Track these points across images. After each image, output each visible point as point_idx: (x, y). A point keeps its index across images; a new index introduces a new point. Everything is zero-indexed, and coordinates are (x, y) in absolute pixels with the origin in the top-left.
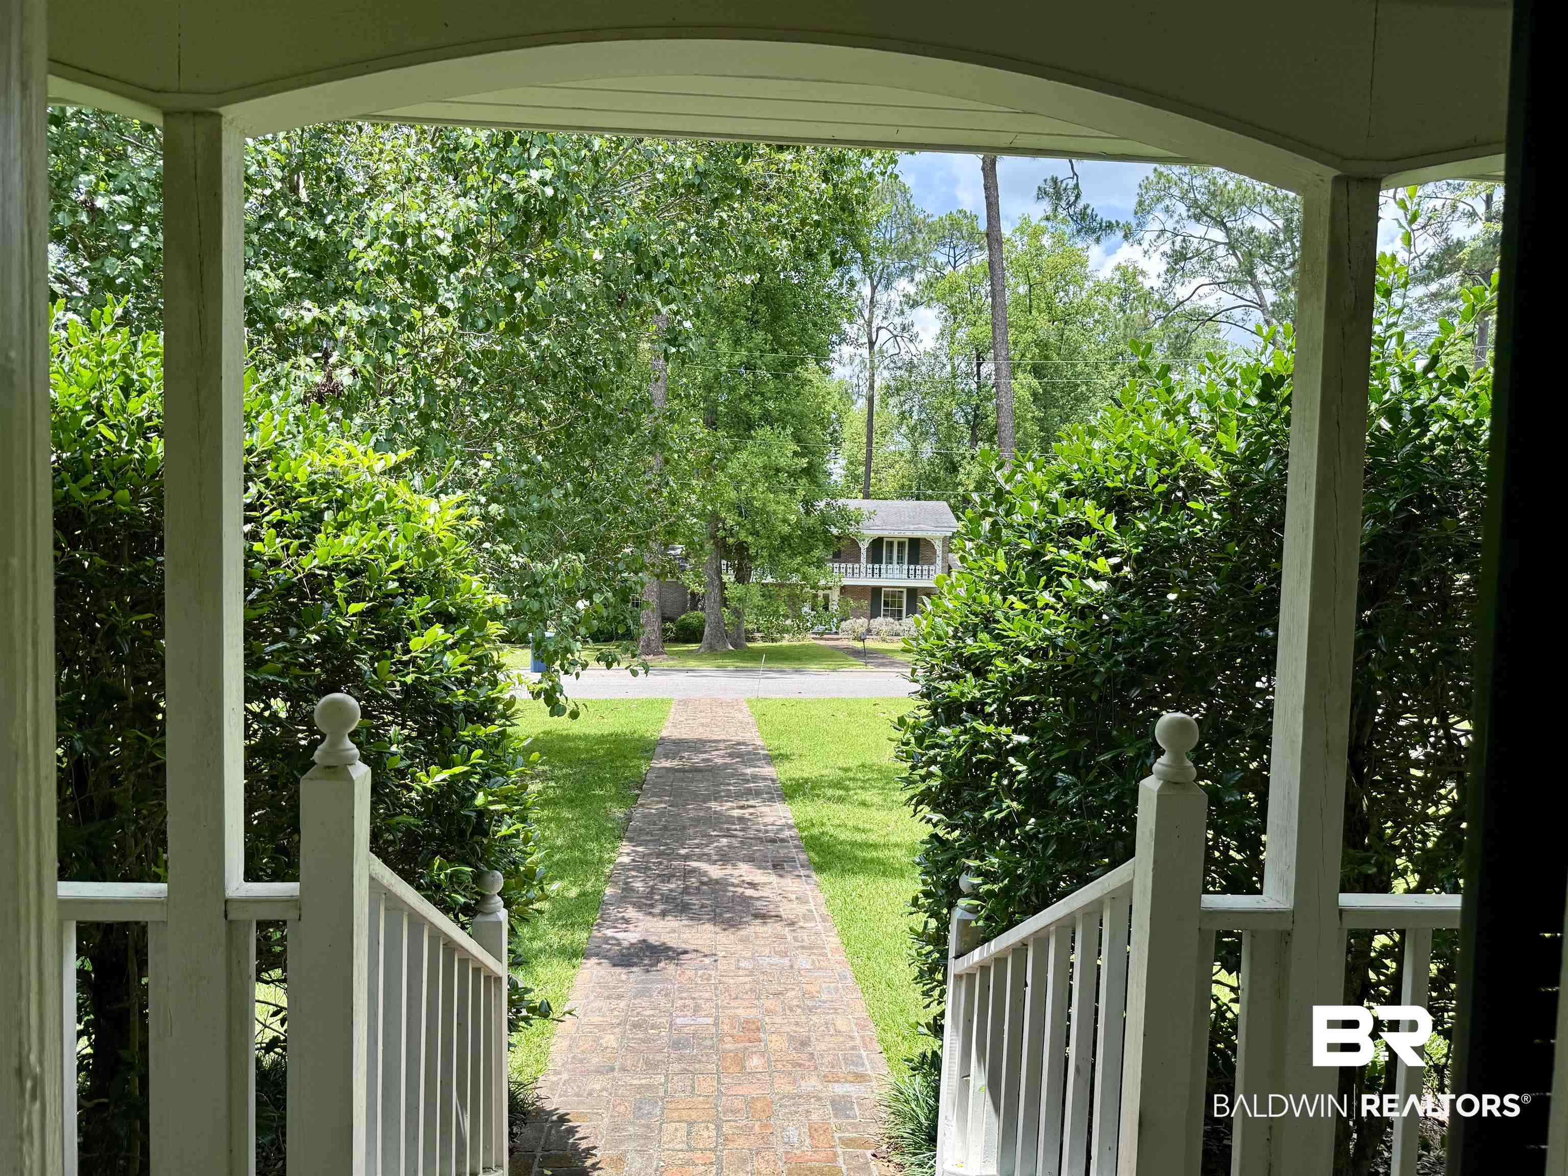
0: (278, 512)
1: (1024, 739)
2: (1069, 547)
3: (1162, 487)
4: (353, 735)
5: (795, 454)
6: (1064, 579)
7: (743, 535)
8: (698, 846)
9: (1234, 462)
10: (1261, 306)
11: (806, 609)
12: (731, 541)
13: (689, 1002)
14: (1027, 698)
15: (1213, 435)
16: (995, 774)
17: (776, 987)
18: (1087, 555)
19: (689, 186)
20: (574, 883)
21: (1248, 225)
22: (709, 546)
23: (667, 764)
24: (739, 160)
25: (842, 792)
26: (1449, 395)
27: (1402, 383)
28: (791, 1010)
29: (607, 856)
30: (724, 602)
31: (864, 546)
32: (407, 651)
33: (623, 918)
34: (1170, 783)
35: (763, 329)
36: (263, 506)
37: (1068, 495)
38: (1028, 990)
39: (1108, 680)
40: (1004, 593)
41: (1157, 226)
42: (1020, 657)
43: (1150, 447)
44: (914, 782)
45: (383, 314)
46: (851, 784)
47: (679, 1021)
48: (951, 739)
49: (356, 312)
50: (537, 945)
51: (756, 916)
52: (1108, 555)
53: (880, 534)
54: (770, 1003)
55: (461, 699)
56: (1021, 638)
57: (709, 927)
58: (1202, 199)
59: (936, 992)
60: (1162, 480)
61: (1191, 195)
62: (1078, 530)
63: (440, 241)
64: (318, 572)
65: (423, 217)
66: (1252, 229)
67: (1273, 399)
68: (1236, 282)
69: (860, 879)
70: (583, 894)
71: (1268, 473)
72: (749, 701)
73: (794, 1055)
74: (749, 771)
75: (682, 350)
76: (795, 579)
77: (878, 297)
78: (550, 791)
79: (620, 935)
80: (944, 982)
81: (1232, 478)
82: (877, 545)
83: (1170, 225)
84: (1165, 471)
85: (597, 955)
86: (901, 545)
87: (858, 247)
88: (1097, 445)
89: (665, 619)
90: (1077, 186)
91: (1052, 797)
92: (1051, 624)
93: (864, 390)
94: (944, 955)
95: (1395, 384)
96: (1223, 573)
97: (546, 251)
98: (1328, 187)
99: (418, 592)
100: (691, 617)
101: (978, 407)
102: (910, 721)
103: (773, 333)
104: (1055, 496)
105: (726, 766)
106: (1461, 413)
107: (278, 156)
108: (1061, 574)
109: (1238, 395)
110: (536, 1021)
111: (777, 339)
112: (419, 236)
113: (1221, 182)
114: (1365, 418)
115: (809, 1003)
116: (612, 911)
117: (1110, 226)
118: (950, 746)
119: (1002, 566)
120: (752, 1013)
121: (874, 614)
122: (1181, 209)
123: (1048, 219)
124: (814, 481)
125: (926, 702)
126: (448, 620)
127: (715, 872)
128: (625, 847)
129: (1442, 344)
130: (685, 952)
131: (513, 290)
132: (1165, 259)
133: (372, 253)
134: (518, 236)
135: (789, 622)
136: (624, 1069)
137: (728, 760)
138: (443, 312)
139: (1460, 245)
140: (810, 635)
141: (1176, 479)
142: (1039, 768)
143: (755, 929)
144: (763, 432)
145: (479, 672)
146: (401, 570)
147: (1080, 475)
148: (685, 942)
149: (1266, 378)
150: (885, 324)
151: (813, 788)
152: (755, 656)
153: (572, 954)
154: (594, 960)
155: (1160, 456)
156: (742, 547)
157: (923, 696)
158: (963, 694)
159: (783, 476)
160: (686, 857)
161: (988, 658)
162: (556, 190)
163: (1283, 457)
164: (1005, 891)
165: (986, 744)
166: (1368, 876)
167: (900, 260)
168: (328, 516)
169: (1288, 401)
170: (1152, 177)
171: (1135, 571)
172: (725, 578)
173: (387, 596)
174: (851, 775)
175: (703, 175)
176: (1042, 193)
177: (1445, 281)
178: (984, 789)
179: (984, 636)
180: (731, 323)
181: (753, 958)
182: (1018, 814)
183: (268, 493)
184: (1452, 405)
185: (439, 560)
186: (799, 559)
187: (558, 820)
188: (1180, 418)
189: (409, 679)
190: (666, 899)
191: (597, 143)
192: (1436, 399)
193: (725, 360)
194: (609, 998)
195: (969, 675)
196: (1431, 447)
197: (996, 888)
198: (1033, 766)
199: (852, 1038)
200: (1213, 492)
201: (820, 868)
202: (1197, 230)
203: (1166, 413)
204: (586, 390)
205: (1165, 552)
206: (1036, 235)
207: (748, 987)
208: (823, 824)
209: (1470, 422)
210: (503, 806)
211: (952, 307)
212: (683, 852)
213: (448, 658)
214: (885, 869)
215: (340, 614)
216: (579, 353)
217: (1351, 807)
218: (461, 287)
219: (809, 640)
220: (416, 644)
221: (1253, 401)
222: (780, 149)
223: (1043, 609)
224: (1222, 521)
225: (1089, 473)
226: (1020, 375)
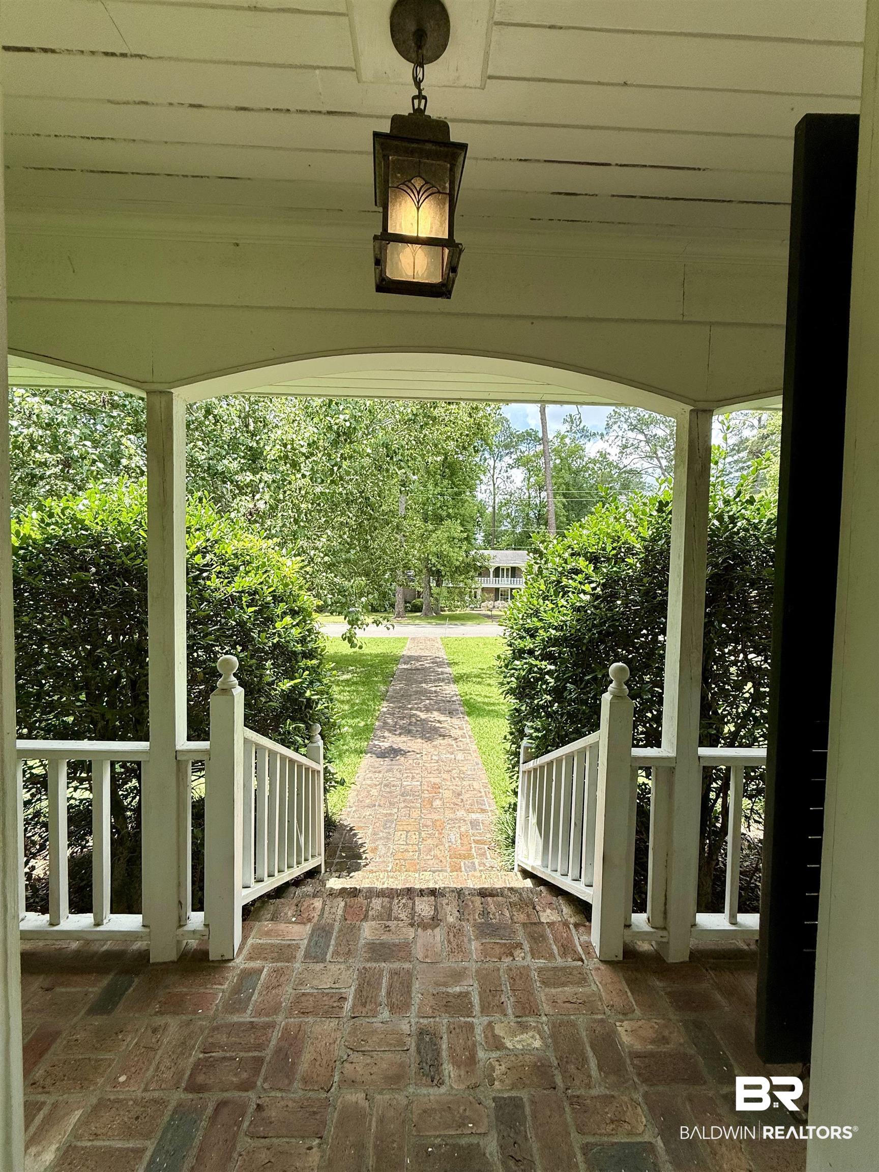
0: (219, 567)
1: (553, 667)
2: (572, 579)
3: (614, 552)
4: (235, 675)
5: (462, 531)
6: (570, 594)
7: (439, 567)
8: (416, 704)
9: (646, 541)
10: (661, 467)
11: (467, 598)
12: (434, 569)
13: (410, 775)
14: (554, 649)
15: (637, 528)
16: (540, 683)
17: (447, 768)
18: (580, 583)
19: (410, 420)
20: (363, 720)
21: (654, 433)
22: (424, 571)
23: (405, 667)
24: (432, 409)
25: (480, 680)
26: (745, 508)
27: (724, 503)
28: (454, 779)
29: (377, 708)
30: (431, 595)
31: (492, 570)
32: (275, 628)
33: (383, 736)
34: (616, 697)
35: (447, 479)
36: (212, 565)
37: (572, 555)
38: (554, 783)
39: (590, 641)
40: (544, 599)
41: (615, 434)
42: (550, 630)
43: (608, 534)
44: (504, 684)
45: (278, 477)
46: (484, 676)
47: (405, 783)
48: (520, 667)
49: (267, 477)
50: (345, 747)
51: (440, 736)
52: (590, 583)
53: (498, 565)
54: (445, 776)
55: (300, 648)
56: (551, 621)
57: (419, 740)
58: (634, 423)
59: (515, 777)
60: (614, 549)
61: (629, 421)
62: (577, 572)
63: (302, 446)
64: (234, 594)
65: (294, 436)
66: (656, 435)
67: (664, 512)
68: (649, 457)
69: (486, 719)
70: (367, 725)
71: (662, 546)
72: (441, 638)
73: (455, 800)
74: (440, 670)
75: (407, 489)
76: (462, 585)
77: (496, 465)
78: (355, 678)
79: (381, 744)
80: (518, 772)
81: (646, 548)
82: (497, 570)
83: (620, 434)
84: (615, 545)
85: (370, 752)
86: (508, 569)
87: (487, 444)
88: (585, 532)
89: (406, 602)
90: (580, 418)
91: (565, 694)
92: (564, 615)
93: (491, 504)
94: (518, 762)
95: (720, 504)
96: (642, 592)
97: (347, 450)
98: (688, 415)
99: (282, 601)
100: (417, 601)
101: (539, 511)
102: (503, 657)
103: (452, 481)
104: (566, 555)
105: (430, 667)
106: (751, 517)
107: (236, 412)
108: (569, 591)
109: (648, 510)
110: (339, 787)
111: (453, 483)
112: (292, 444)
113: (642, 415)
114: (707, 520)
115: (462, 776)
116: (379, 733)
117: (594, 434)
118: (520, 669)
119: (543, 587)
120: (438, 780)
121: (496, 600)
122: (625, 426)
123: (568, 432)
124: (469, 543)
125: (509, 648)
126: (294, 613)
127: (423, 716)
128: (385, 704)
129: (742, 486)
130: (409, 752)
131: (333, 466)
132: (619, 448)
133: (273, 452)
134: (335, 443)
135: (459, 603)
136: (379, 805)
137: (431, 665)
138: (304, 476)
139: (747, 440)
140: (468, 609)
141: (620, 548)
142: (560, 680)
143: (439, 741)
144: (448, 522)
145: (309, 636)
146: (274, 591)
147: (577, 546)
148: (409, 747)
149: (660, 502)
150: (500, 476)
151: (467, 678)
152: (444, 618)
153: (360, 752)
154: (369, 755)
155: (613, 538)
156: (438, 571)
157: (508, 645)
158: (525, 646)
159: (456, 541)
160: (411, 709)
161: (537, 630)
162: (351, 423)
163: (668, 537)
164: (544, 736)
165: (536, 669)
166: (711, 735)
167: (506, 449)
168: (242, 568)
169: (670, 513)
170: (613, 413)
171: (602, 590)
172: (432, 585)
173: (266, 603)
174: (484, 671)
175: (416, 415)
176: (565, 421)
177: (741, 455)
178: (534, 689)
179: (535, 619)
180: (433, 477)
181: (438, 755)
182: (550, 702)
183: (215, 559)
184: (747, 513)
185: (290, 587)
186: (463, 576)
187: (357, 691)
188: (622, 520)
189: (275, 641)
190: (401, 728)
191: (368, 403)
192: (740, 511)
193: (431, 492)
194: (375, 772)
195: (528, 637)
196: (738, 533)
197: (540, 735)
198: (557, 679)
199: (480, 792)
200: (637, 554)
201: (469, 714)
202: (631, 435)
203: (615, 518)
204: (367, 507)
205: (616, 582)
206: (563, 438)
207: (436, 768)
208: (471, 694)
209: (756, 521)
210: (319, 696)
211: (528, 469)
212: (409, 706)
213: (293, 631)
214: (498, 715)
215: (245, 612)
216: (363, 492)
217: (704, 698)
218: (310, 465)
219: (468, 611)
220: (278, 625)
221: (655, 513)
222: (449, 403)
223: (561, 607)
224: (641, 568)
225: (581, 545)
226: (557, 497)
